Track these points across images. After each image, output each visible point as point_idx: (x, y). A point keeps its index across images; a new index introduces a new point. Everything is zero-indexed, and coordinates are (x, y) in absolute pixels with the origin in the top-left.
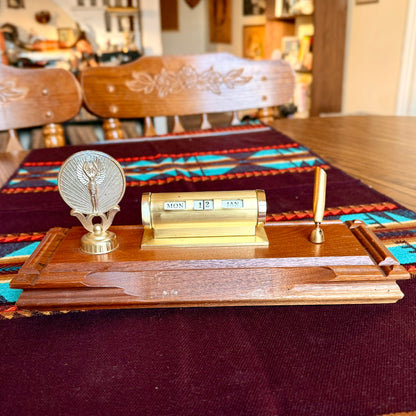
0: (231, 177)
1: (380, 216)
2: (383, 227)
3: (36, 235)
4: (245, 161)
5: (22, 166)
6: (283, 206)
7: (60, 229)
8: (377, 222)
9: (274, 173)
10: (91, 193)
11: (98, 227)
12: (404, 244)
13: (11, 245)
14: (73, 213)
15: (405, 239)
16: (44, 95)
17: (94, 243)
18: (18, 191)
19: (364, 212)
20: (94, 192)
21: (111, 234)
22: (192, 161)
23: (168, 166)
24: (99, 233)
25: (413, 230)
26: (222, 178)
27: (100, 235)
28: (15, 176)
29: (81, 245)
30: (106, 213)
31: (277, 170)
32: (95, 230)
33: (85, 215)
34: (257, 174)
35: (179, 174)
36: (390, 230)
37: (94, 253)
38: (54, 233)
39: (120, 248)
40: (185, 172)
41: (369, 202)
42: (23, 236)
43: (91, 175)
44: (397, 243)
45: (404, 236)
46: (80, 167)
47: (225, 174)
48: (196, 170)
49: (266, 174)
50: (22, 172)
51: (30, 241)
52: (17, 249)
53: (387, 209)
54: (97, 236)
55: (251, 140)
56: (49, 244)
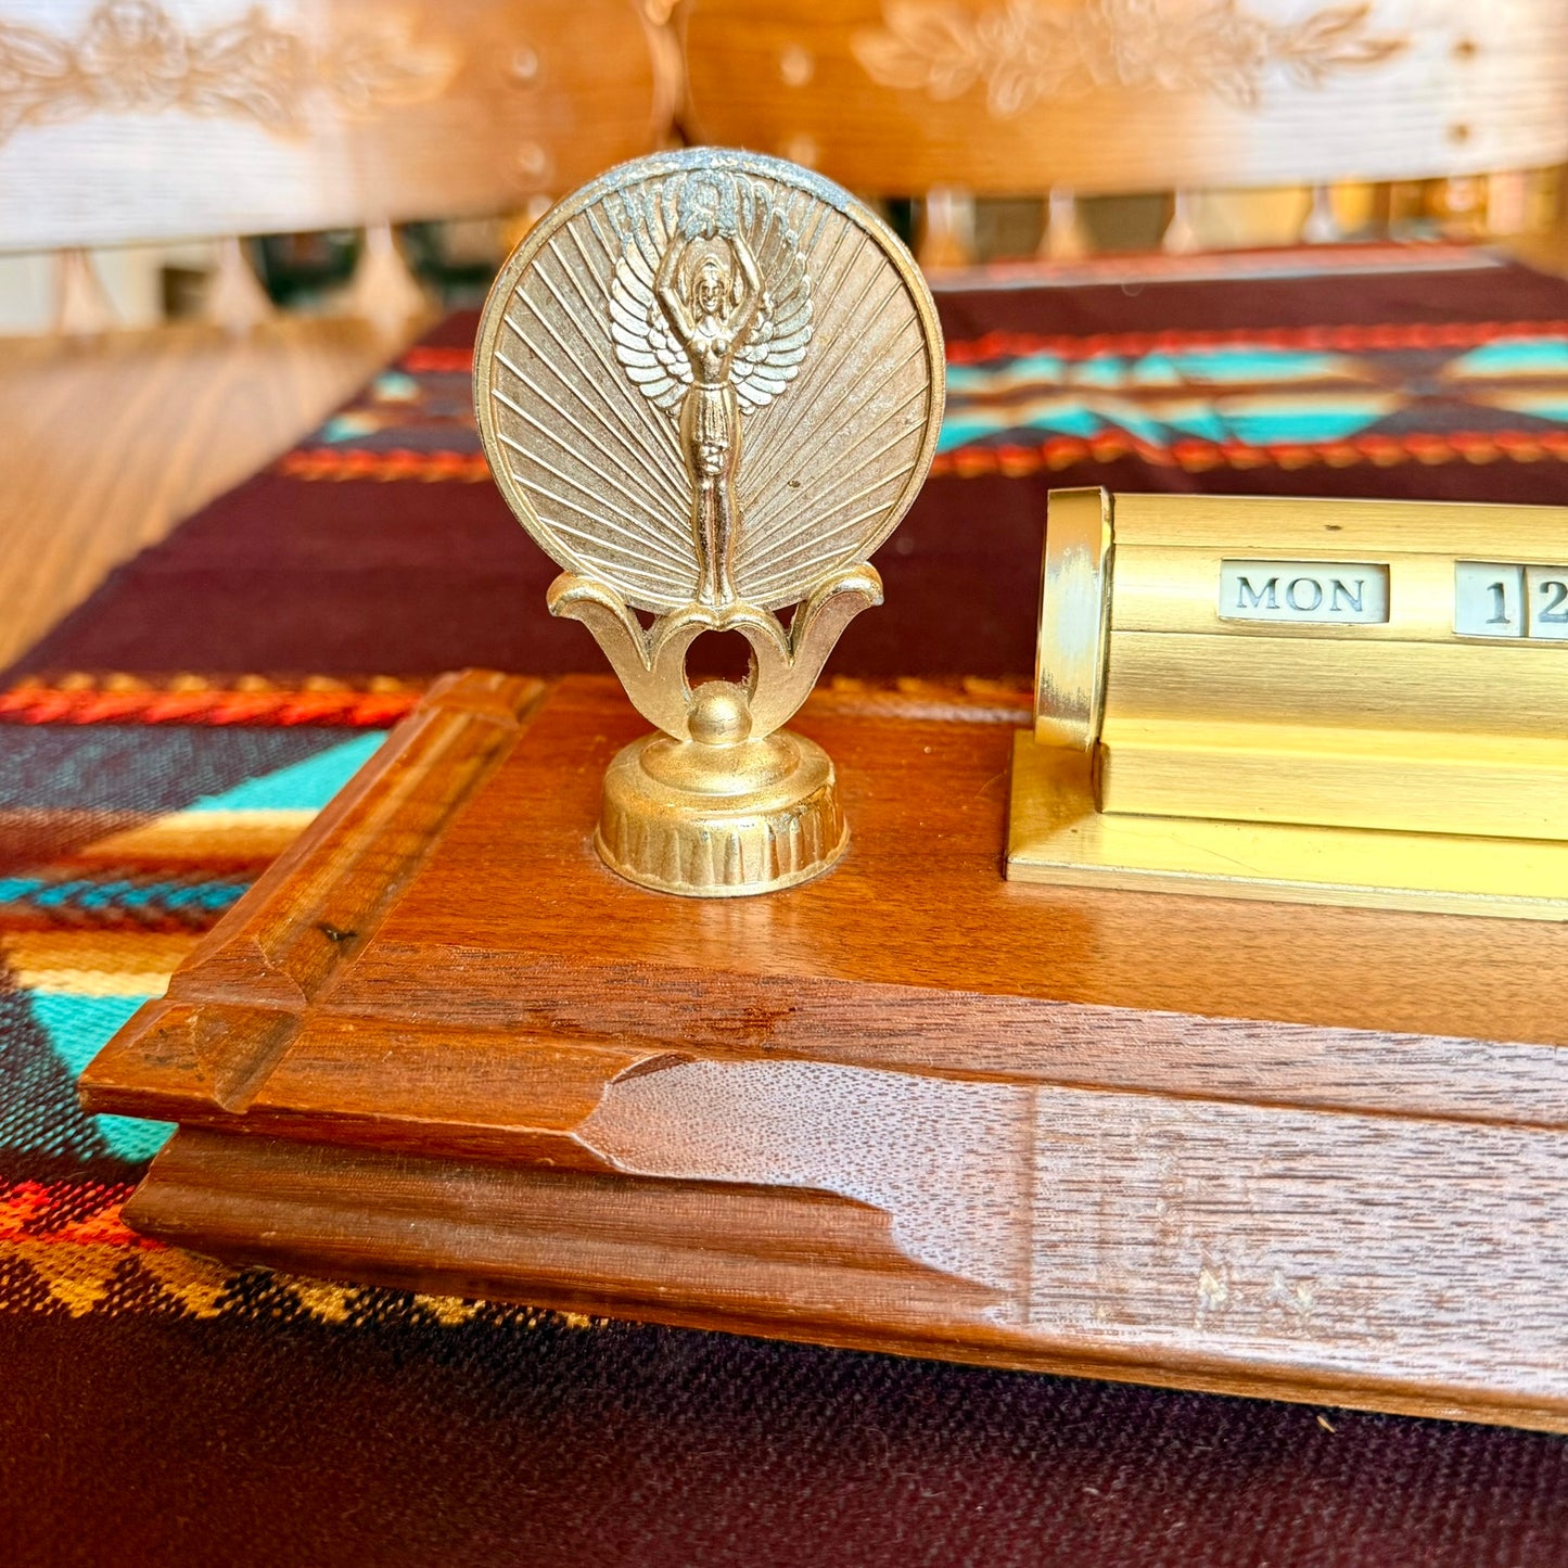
0: (1383, 454)
3: (385, 691)
4: (1432, 389)
5: (398, 366)
7: (495, 680)
10: (697, 467)
11: (722, 705)
13: (244, 739)
14: (563, 598)
16: (521, 84)
17: (686, 814)
18: (355, 467)
20: (713, 461)
21: (807, 753)
23: (1045, 391)
24: (723, 743)
27: (732, 764)
28: (359, 401)
29: (598, 812)
30: (784, 616)
32: (698, 726)
33: (646, 619)
34: (1519, 450)
35: (1110, 428)
37: (680, 886)
38: (452, 705)
39: (855, 865)
40: (1134, 418)
42: (322, 694)
43: (711, 334)
46: (634, 275)
47: (1353, 439)
48: (1192, 415)
50: (396, 390)
51: (342, 725)
52: (265, 769)
54: (709, 763)
56: (412, 776)
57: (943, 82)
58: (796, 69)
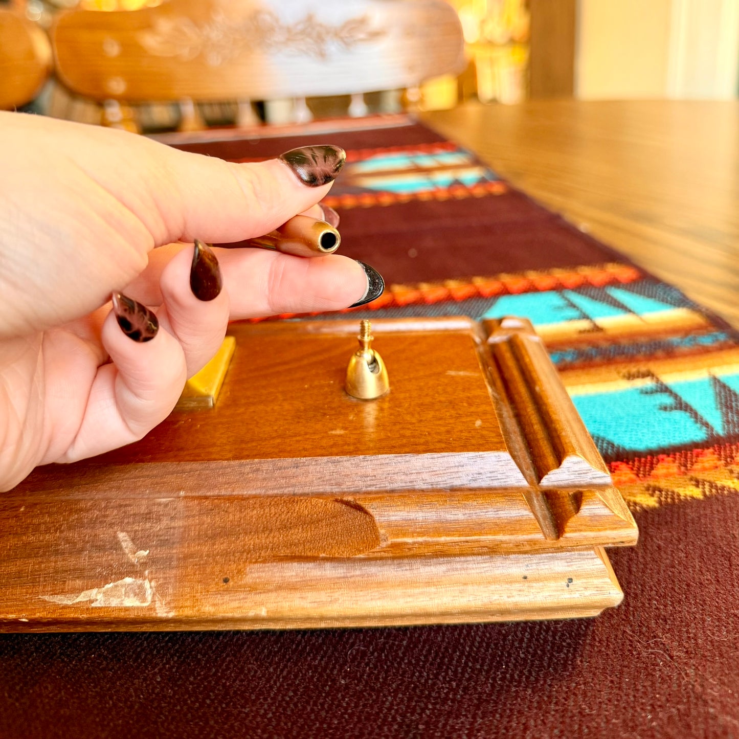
1: (593, 298)
2: (597, 329)
8: (585, 317)
12: (648, 383)
15: (653, 367)
19: (558, 288)
25: (675, 339)
31: (393, 195)
34: (349, 203)
36: (614, 340)
41: (572, 262)
44: (630, 377)
45: (651, 357)
49: (368, 203)
53: (615, 283)
57: (185, 52)
58: (113, 49)
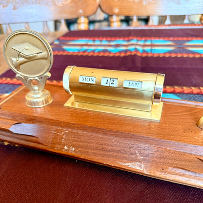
0: (167, 56)
4: (181, 46)
6: (194, 82)
9: (197, 56)
22: (148, 43)
26: (161, 56)
31: (200, 54)
34: (185, 56)
47: (165, 53)
49: (191, 56)
50: (57, 42)
55: (191, 33)
